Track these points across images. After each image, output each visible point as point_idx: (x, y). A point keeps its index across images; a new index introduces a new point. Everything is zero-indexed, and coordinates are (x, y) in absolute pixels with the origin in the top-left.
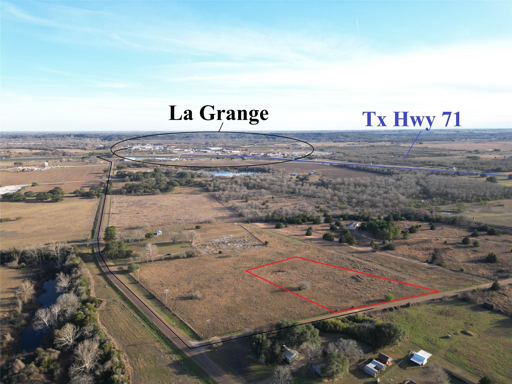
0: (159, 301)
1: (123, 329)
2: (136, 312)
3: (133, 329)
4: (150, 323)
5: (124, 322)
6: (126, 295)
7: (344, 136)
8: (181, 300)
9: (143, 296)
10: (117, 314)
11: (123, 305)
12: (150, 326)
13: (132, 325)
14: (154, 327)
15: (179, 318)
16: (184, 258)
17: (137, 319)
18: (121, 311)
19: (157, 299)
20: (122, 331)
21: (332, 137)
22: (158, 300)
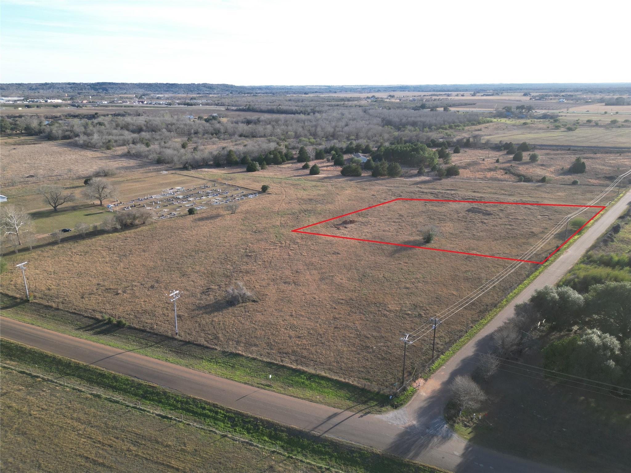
0: (144, 331)
1: (92, 456)
2: (90, 381)
3: (135, 443)
4: (182, 402)
5: (74, 429)
6: (12, 341)
7: (207, 88)
8: (209, 313)
9: (77, 332)
10: (25, 409)
11: (21, 372)
12: (188, 410)
13: (115, 428)
14: (204, 408)
15: (254, 359)
16: (115, 230)
17: (117, 402)
18: (29, 393)
19: (130, 328)
20: (95, 462)
21: (192, 89)
22: (135, 329)
